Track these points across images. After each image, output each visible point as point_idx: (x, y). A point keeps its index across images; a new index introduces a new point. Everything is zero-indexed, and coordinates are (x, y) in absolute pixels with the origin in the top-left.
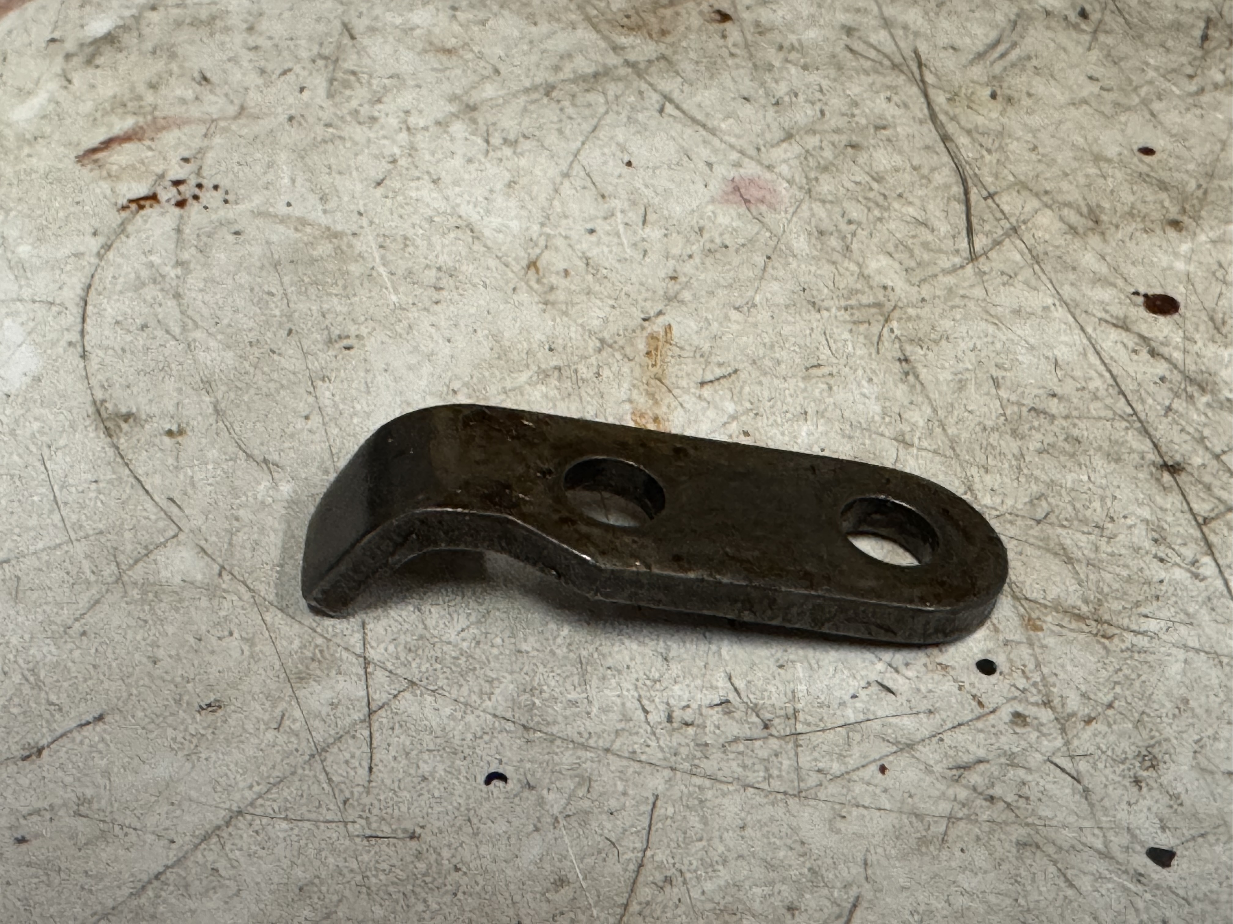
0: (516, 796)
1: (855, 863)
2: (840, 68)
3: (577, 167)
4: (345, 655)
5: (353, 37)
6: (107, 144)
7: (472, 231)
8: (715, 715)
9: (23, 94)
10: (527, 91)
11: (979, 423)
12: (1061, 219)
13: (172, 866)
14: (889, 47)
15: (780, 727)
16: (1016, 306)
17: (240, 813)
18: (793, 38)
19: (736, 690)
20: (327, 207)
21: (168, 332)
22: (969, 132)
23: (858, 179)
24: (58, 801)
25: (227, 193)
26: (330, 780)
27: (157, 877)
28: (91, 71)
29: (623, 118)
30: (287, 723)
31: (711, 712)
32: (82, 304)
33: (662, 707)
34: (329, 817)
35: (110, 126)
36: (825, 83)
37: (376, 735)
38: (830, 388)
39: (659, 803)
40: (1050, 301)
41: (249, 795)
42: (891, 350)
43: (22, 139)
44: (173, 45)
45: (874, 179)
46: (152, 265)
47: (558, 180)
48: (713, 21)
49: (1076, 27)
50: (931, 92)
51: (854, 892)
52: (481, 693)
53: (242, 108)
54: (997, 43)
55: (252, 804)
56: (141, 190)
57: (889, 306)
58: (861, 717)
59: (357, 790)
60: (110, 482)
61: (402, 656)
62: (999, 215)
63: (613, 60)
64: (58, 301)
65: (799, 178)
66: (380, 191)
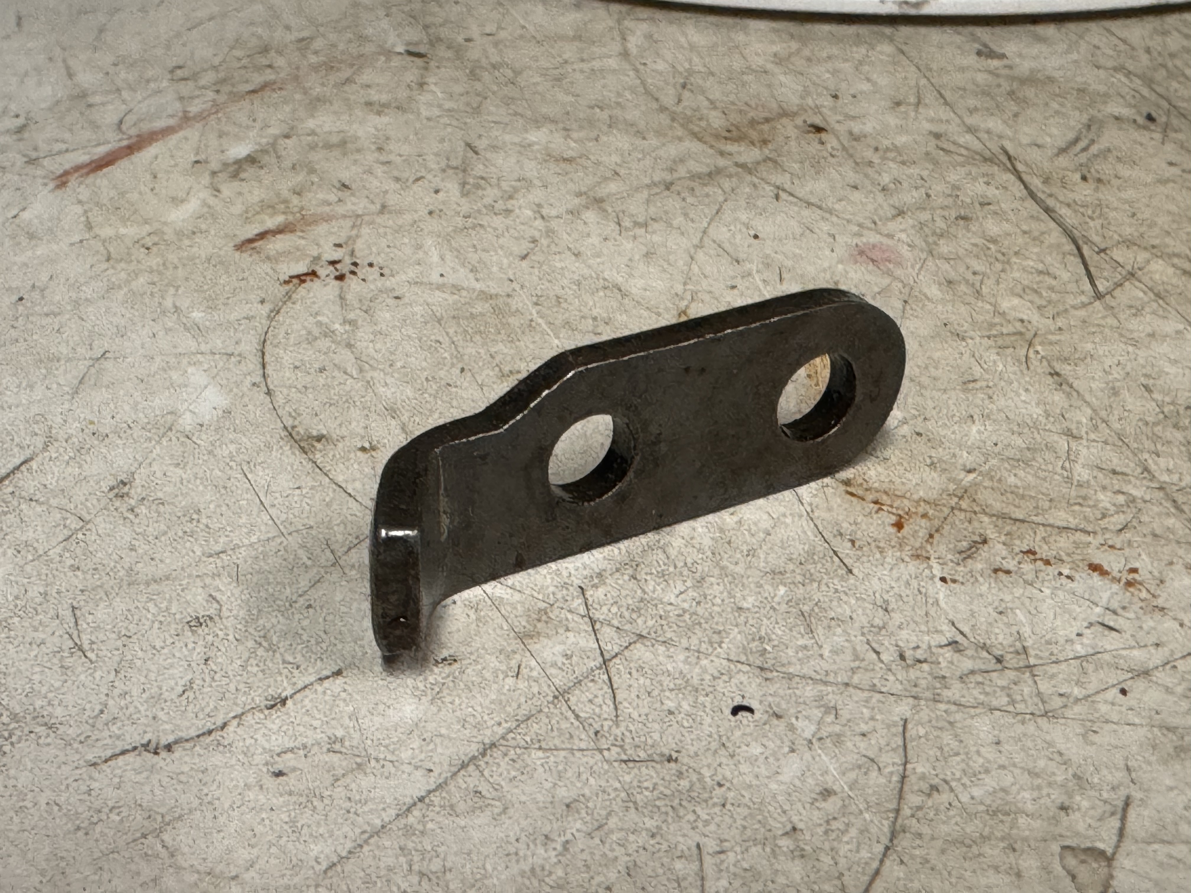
0: (765, 724)
1: (1117, 769)
2: (936, 163)
3: (706, 240)
4: (570, 616)
5: (476, 153)
6: (262, 236)
7: (620, 290)
8: (948, 653)
9: (176, 201)
10: (648, 186)
11: (1140, 420)
12: (1173, 266)
13: (434, 791)
14: (977, 145)
15: (1011, 660)
16: (1151, 332)
17: (493, 745)
18: (886, 143)
19: (962, 633)
20: (478, 276)
21: (345, 373)
22: (1069, 205)
23: (973, 241)
24: (310, 742)
25: (381, 268)
26: (577, 717)
27: (421, 799)
28: (236, 184)
29: (743, 203)
30: (524, 671)
31: (941, 651)
32: (260, 354)
33: (892, 649)
34: (583, 745)
35: (262, 222)
36: (925, 173)
37: (615, 679)
38: (990, 398)
39: (909, 726)
40: (1181, 327)
41: (500, 731)
42: (1042, 368)
43: (180, 234)
44: (310, 162)
45: (988, 241)
46: (319, 324)
47: (692, 251)
48: (809, 132)
49: (1145, 128)
50: (1025, 177)
51: (1123, 792)
52: (711, 643)
53: (384, 207)
54: (1077, 140)
55: (503, 738)
56: (301, 268)
57: (1029, 335)
58: (1091, 651)
59: (606, 724)
60: (312, 488)
61: (626, 614)
62: (1115, 265)
63: (721, 162)
64: (236, 353)
65: (919, 242)
66: (524, 264)
